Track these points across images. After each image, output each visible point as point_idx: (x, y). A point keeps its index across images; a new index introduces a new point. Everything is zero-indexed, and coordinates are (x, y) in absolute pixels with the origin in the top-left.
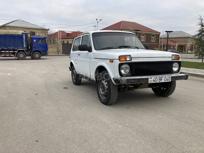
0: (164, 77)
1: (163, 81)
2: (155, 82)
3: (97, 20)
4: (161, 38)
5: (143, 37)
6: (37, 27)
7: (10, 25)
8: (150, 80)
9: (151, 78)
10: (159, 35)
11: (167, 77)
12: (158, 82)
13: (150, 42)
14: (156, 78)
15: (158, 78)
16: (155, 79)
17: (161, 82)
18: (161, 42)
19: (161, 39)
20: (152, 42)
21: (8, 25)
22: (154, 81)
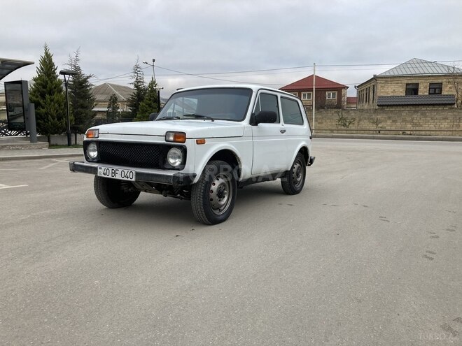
0: (120, 170)
1: (118, 177)
2: (106, 176)
7: (387, 73)
8: (99, 170)
9: (101, 168)
11: (126, 171)
12: (110, 176)
14: (108, 170)
15: (111, 170)
16: (105, 171)
22: (105, 174)
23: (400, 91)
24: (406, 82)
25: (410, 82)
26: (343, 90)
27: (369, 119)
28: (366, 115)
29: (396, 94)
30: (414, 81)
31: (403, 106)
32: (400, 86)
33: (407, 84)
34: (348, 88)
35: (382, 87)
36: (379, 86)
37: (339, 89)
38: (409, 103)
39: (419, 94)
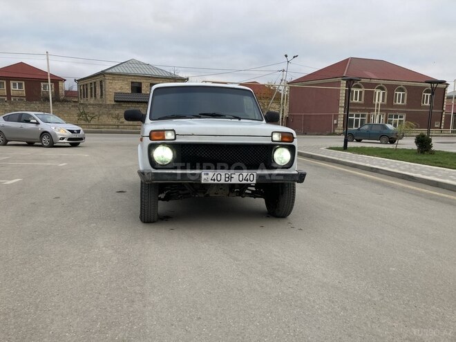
0: (237, 174)
1: (234, 181)
2: (216, 182)
3: (286, 56)
4: (450, 98)
5: (400, 94)
6: (164, 75)
7: (113, 71)
9: (207, 174)
10: (445, 90)
11: (245, 174)
12: (223, 181)
13: (421, 107)
14: (219, 176)
15: (223, 174)
16: (215, 177)
17: (229, 182)
18: (449, 107)
19: (450, 100)
20: (425, 106)
21: (110, 71)
22: (214, 180)
23: (127, 89)
24: (131, 80)
25: (134, 81)
26: (60, 83)
27: (109, 114)
28: (105, 110)
29: (123, 91)
30: (138, 81)
31: (138, 102)
32: (126, 84)
33: (132, 83)
34: (65, 80)
35: (110, 83)
36: (107, 81)
37: (57, 81)
38: (134, 100)
39: (143, 92)
